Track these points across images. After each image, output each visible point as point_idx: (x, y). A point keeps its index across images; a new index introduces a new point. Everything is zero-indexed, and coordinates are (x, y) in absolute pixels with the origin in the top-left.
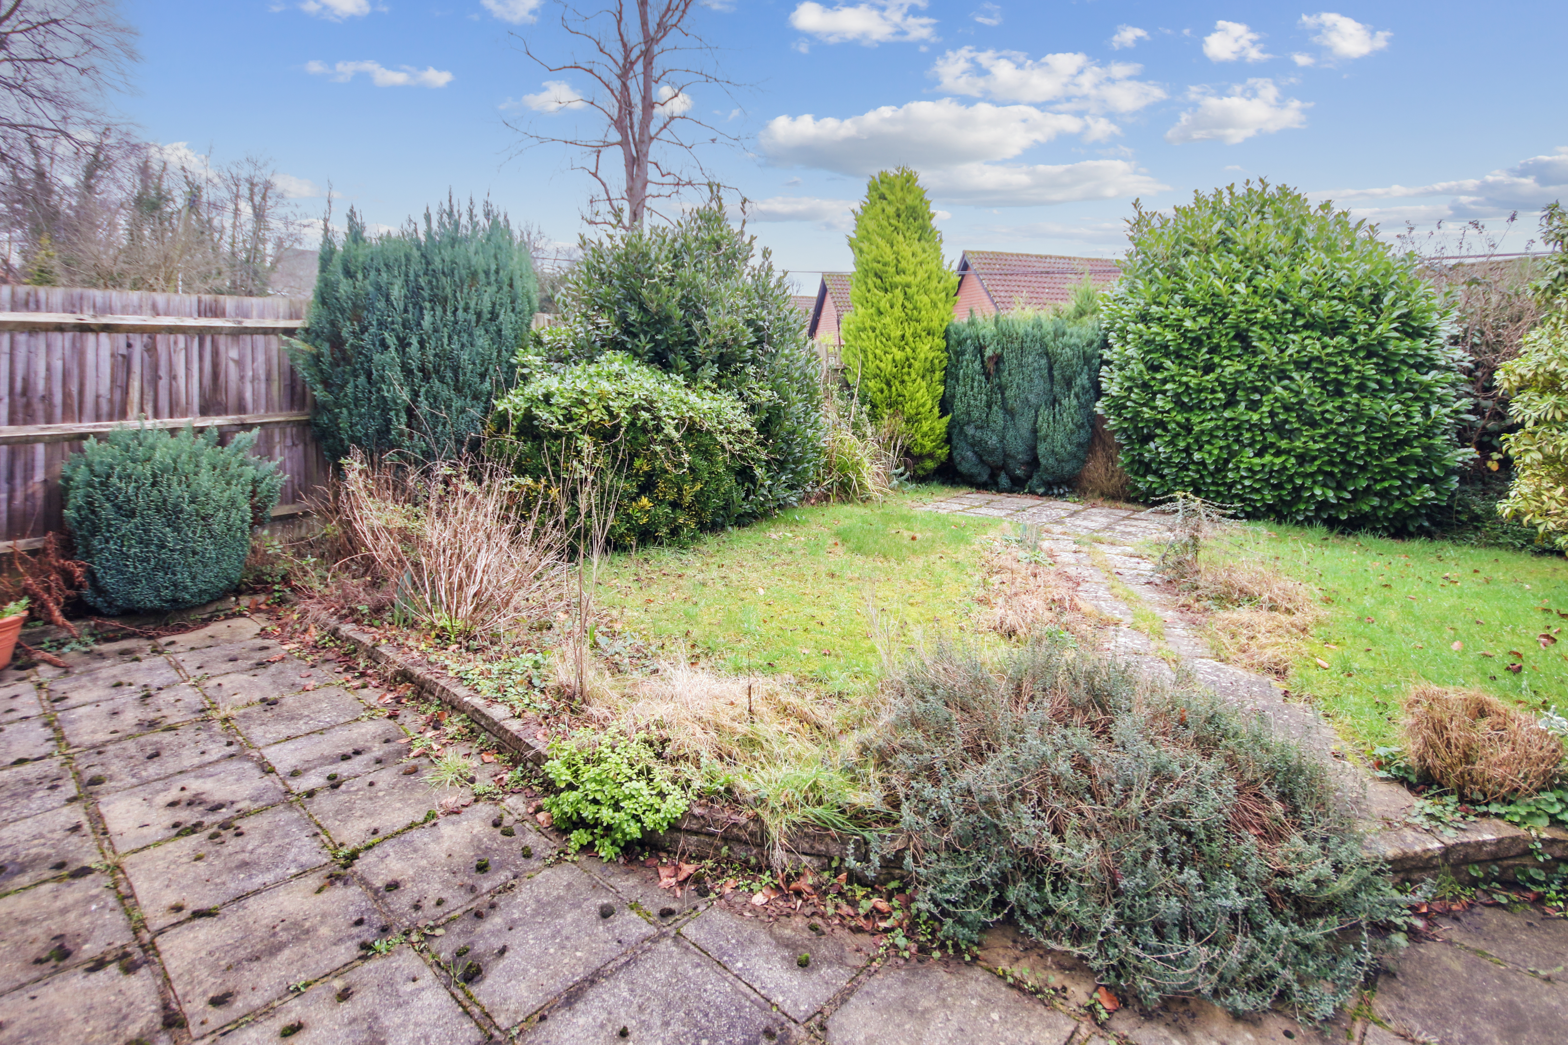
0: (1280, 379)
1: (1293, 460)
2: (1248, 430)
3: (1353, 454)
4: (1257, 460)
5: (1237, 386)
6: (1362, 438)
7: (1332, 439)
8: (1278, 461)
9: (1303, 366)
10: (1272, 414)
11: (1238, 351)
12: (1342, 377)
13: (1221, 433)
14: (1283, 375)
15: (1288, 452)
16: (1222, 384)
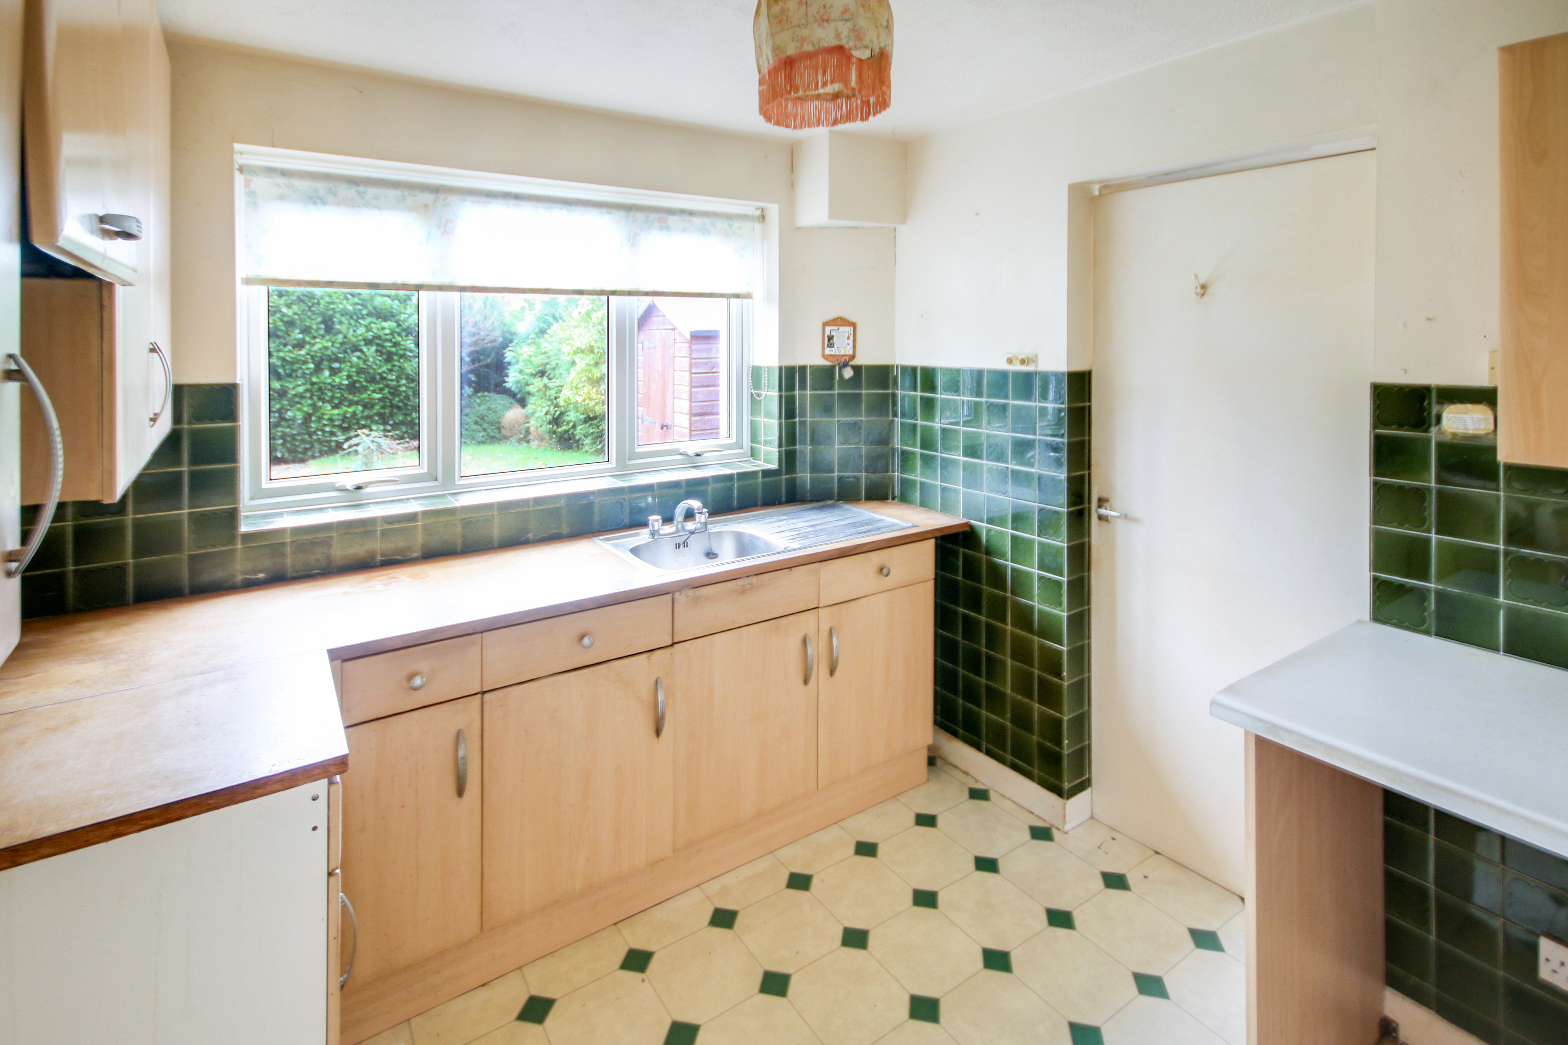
0: (353, 351)
1: (360, 408)
2: (330, 390)
3: (397, 399)
4: (336, 411)
5: (322, 360)
6: (404, 388)
7: (386, 391)
8: (351, 410)
9: (368, 342)
10: (349, 377)
11: (322, 332)
12: (394, 349)
13: (308, 395)
14: (356, 348)
15: (357, 403)
16: (313, 357)
